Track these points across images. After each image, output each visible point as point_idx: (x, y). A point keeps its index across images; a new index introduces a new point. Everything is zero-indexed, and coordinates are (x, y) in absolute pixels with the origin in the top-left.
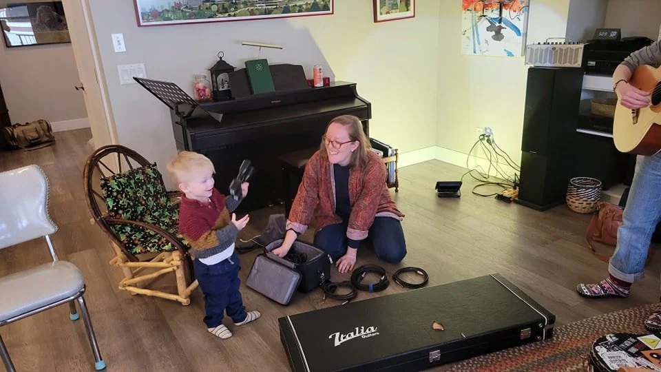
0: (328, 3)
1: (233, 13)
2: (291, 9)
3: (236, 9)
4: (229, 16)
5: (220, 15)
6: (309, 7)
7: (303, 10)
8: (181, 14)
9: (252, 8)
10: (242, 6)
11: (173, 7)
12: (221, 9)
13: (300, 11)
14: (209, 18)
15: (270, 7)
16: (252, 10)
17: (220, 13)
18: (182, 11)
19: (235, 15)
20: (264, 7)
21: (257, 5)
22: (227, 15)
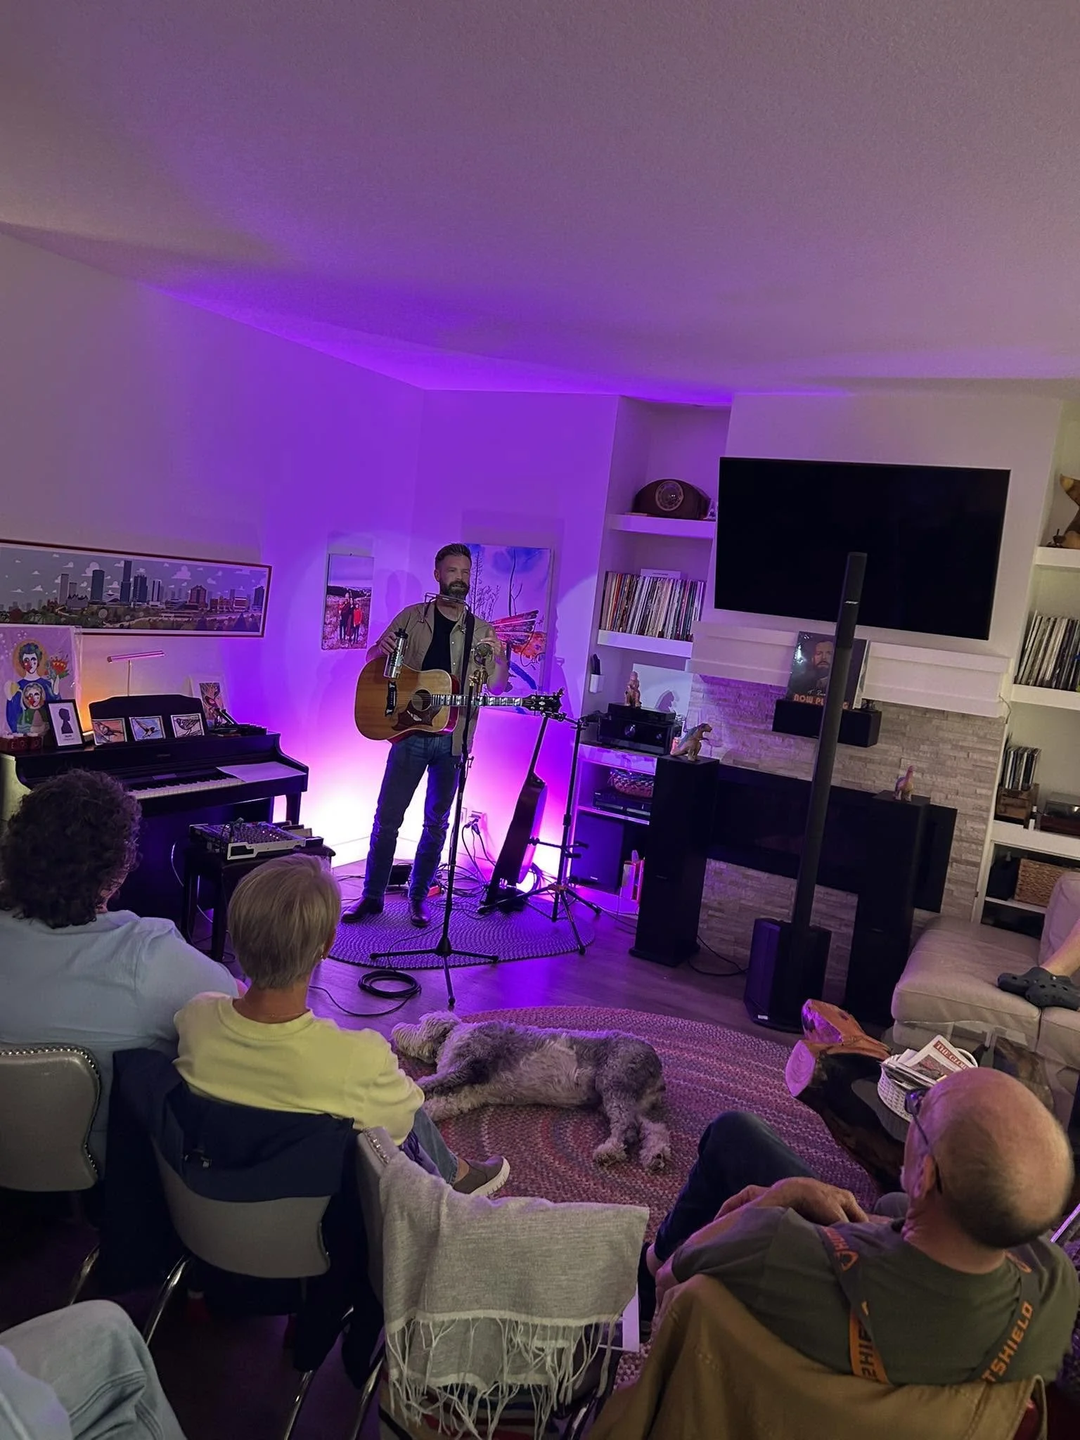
0: (258, 621)
1: (128, 624)
2: (208, 625)
3: (133, 618)
4: (122, 627)
5: (108, 625)
6: (233, 623)
7: (224, 628)
8: (54, 618)
9: (155, 618)
10: (142, 614)
11: (44, 607)
12: (111, 615)
13: (219, 629)
14: (93, 627)
15: (179, 619)
16: (155, 621)
17: (109, 622)
18: (57, 614)
19: (129, 627)
20: (172, 619)
21: (163, 615)
22: (118, 625)
